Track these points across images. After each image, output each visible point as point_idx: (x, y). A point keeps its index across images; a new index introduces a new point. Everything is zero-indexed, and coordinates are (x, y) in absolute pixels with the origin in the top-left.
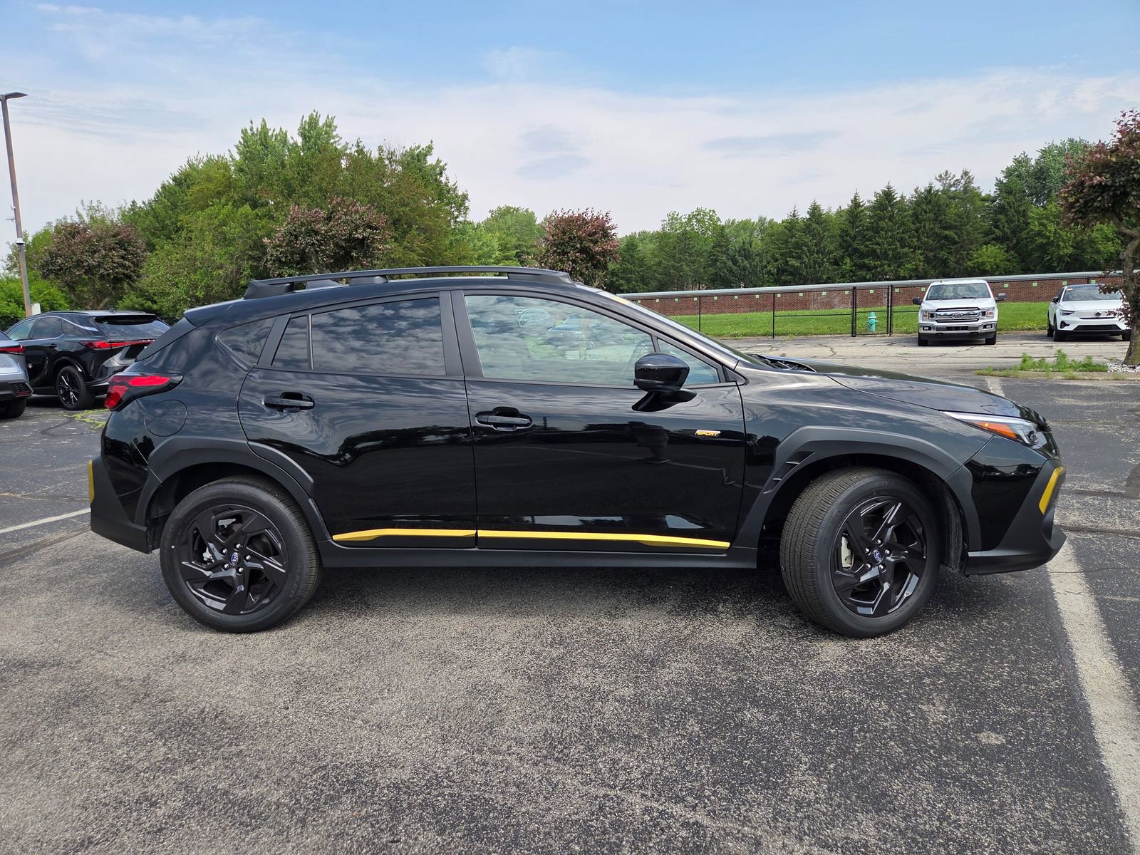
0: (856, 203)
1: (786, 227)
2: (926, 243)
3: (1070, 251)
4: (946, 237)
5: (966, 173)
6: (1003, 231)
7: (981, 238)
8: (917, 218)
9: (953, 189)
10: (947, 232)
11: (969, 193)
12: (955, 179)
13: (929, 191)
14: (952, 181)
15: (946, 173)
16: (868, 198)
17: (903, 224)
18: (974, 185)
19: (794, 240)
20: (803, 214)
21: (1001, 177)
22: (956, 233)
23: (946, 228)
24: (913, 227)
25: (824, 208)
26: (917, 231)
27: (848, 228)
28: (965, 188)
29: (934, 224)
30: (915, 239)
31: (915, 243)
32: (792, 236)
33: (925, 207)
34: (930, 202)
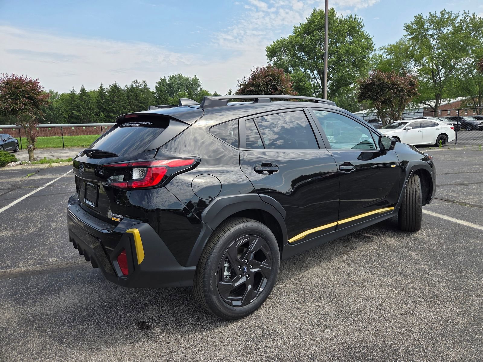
0: (101, 89)
1: (70, 97)
2: (134, 108)
4: (141, 107)
5: (144, 82)
8: (129, 98)
9: (140, 87)
10: (141, 105)
11: (146, 90)
12: (140, 83)
13: (132, 87)
14: (139, 84)
15: (137, 81)
16: (106, 87)
17: (124, 100)
18: (148, 87)
19: (75, 103)
20: (78, 91)
21: (157, 85)
22: (144, 105)
23: (140, 103)
24: (128, 101)
25: (87, 89)
26: (129, 103)
27: (100, 99)
28: (145, 88)
29: (136, 101)
30: (129, 107)
31: (130, 108)
32: (74, 101)
33: (131, 93)
34: (133, 92)
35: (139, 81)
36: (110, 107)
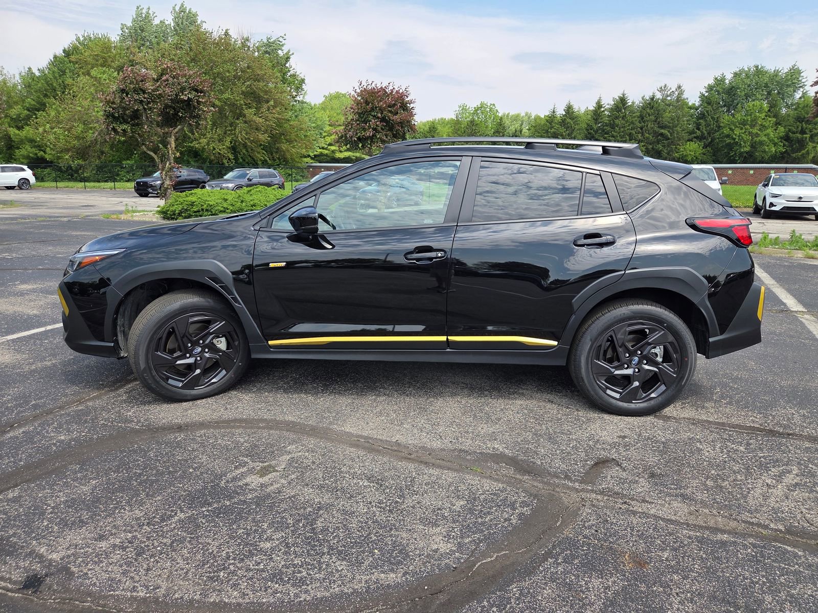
0: (599, 105)
1: (547, 121)
2: (648, 138)
3: (747, 149)
4: (662, 134)
5: (679, 87)
6: (702, 132)
7: (686, 136)
8: (642, 119)
9: (669, 98)
10: (663, 131)
11: (680, 102)
12: (671, 91)
13: (652, 99)
14: (669, 92)
15: (665, 86)
16: (608, 102)
17: (632, 123)
18: (685, 96)
19: (553, 130)
20: (560, 112)
21: (704, 91)
22: (669, 131)
23: (662, 127)
24: (639, 125)
25: (576, 108)
26: (641, 128)
27: (592, 123)
28: (678, 99)
29: (654, 124)
30: (640, 135)
31: (640, 137)
32: (552, 128)
33: (648, 111)
34: (653, 107)
35: (669, 86)
36: (605, 136)
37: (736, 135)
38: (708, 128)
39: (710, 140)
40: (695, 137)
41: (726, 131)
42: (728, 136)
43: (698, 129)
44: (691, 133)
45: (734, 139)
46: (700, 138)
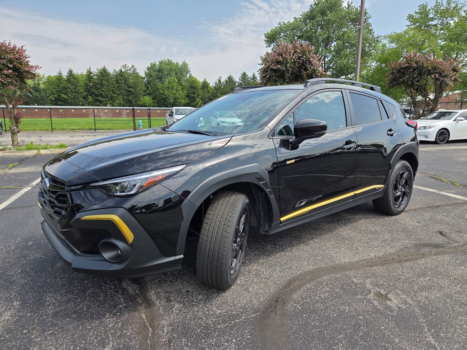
0: (89, 72)
1: (57, 79)
2: (123, 93)
3: (173, 101)
4: (130, 91)
5: (133, 66)
6: (150, 91)
7: (143, 93)
8: (118, 82)
9: (129, 72)
10: (130, 89)
11: (136, 75)
12: (129, 68)
13: (121, 71)
14: (128, 69)
15: (125, 65)
16: (95, 70)
17: (112, 84)
18: (137, 71)
19: (62, 85)
20: (65, 74)
21: (146, 70)
22: (133, 90)
23: (129, 87)
24: (117, 85)
25: (75, 72)
26: (118, 87)
27: (88, 82)
28: (134, 72)
29: (125, 85)
30: (118, 91)
31: (118, 92)
32: (61, 83)
33: (120, 78)
34: (122, 76)
35: (128, 65)
36: (98, 90)
37: (166, 93)
38: (152, 89)
39: (154, 95)
40: (147, 94)
41: (161, 91)
42: (163, 94)
43: (148, 89)
44: (145, 91)
45: (166, 96)
46: (149, 94)
